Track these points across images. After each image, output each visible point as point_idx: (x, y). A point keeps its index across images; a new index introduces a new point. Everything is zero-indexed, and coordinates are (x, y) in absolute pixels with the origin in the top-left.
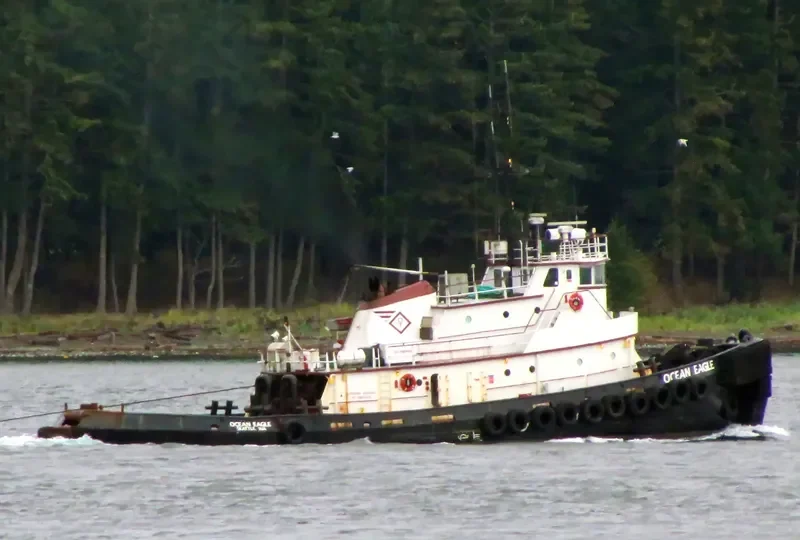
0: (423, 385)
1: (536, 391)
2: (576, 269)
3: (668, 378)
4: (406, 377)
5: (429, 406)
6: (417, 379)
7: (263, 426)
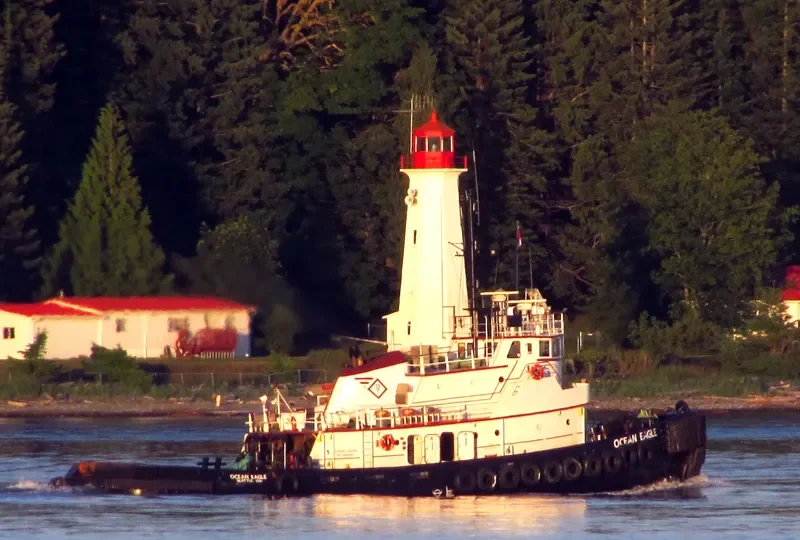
0: (401, 445)
1: (500, 452)
2: (535, 343)
3: (618, 443)
4: (386, 438)
5: (406, 464)
6: (395, 439)
7: (260, 478)
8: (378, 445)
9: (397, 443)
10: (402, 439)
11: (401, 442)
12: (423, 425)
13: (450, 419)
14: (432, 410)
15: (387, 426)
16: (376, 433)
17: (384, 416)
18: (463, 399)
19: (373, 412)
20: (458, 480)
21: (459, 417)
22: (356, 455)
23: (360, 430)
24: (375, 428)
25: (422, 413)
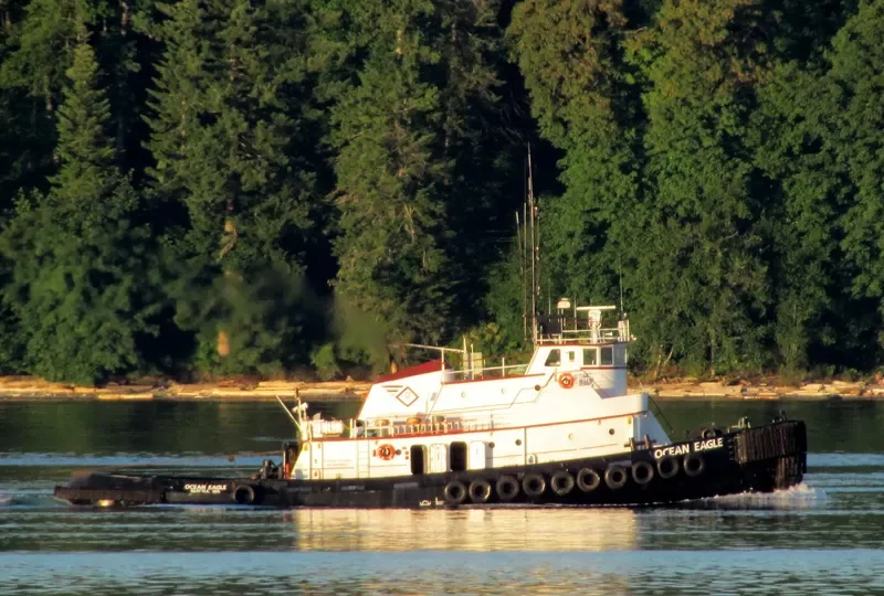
0: (403, 455)
1: (521, 462)
2: (578, 351)
3: (660, 453)
4: (383, 448)
5: (410, 474)
6: (396, 449)
7: (219, 489)
8: (375, 454)
9: (398, 452)
10: (404, 448)
11: (403, 452)
12: (434, 434)
15: (386, 435)
16: (372, 442)
17: (383, 425)
22: (350, 464)
24: (372, 437)
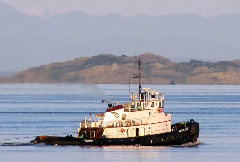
1: (151, 134)
2: (158, 102)
3: (180, 131)
4: (122, 129)
5: (127, 137)
7: (92, 141)
8: (120, 131)
9: (124, 131)
11: (126, 131)
12: (131, 126)
13: (138, 124)
14: (133, 122)
15: (122, 126)
16: (119, 128)
17: (121, 123)
18: (141, 119)
19: (118, 122)
20: (142, 141)
21: (140, 124)
22: (115, 134)
23: (115, 127)
24: (119, 127)
25: (131, 122)
